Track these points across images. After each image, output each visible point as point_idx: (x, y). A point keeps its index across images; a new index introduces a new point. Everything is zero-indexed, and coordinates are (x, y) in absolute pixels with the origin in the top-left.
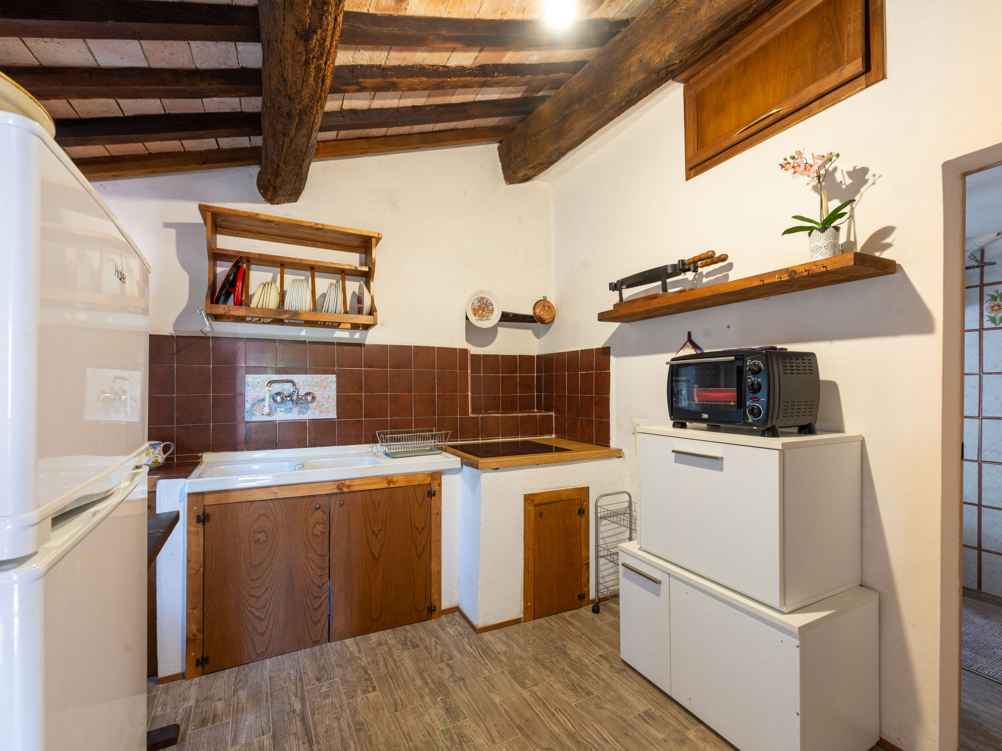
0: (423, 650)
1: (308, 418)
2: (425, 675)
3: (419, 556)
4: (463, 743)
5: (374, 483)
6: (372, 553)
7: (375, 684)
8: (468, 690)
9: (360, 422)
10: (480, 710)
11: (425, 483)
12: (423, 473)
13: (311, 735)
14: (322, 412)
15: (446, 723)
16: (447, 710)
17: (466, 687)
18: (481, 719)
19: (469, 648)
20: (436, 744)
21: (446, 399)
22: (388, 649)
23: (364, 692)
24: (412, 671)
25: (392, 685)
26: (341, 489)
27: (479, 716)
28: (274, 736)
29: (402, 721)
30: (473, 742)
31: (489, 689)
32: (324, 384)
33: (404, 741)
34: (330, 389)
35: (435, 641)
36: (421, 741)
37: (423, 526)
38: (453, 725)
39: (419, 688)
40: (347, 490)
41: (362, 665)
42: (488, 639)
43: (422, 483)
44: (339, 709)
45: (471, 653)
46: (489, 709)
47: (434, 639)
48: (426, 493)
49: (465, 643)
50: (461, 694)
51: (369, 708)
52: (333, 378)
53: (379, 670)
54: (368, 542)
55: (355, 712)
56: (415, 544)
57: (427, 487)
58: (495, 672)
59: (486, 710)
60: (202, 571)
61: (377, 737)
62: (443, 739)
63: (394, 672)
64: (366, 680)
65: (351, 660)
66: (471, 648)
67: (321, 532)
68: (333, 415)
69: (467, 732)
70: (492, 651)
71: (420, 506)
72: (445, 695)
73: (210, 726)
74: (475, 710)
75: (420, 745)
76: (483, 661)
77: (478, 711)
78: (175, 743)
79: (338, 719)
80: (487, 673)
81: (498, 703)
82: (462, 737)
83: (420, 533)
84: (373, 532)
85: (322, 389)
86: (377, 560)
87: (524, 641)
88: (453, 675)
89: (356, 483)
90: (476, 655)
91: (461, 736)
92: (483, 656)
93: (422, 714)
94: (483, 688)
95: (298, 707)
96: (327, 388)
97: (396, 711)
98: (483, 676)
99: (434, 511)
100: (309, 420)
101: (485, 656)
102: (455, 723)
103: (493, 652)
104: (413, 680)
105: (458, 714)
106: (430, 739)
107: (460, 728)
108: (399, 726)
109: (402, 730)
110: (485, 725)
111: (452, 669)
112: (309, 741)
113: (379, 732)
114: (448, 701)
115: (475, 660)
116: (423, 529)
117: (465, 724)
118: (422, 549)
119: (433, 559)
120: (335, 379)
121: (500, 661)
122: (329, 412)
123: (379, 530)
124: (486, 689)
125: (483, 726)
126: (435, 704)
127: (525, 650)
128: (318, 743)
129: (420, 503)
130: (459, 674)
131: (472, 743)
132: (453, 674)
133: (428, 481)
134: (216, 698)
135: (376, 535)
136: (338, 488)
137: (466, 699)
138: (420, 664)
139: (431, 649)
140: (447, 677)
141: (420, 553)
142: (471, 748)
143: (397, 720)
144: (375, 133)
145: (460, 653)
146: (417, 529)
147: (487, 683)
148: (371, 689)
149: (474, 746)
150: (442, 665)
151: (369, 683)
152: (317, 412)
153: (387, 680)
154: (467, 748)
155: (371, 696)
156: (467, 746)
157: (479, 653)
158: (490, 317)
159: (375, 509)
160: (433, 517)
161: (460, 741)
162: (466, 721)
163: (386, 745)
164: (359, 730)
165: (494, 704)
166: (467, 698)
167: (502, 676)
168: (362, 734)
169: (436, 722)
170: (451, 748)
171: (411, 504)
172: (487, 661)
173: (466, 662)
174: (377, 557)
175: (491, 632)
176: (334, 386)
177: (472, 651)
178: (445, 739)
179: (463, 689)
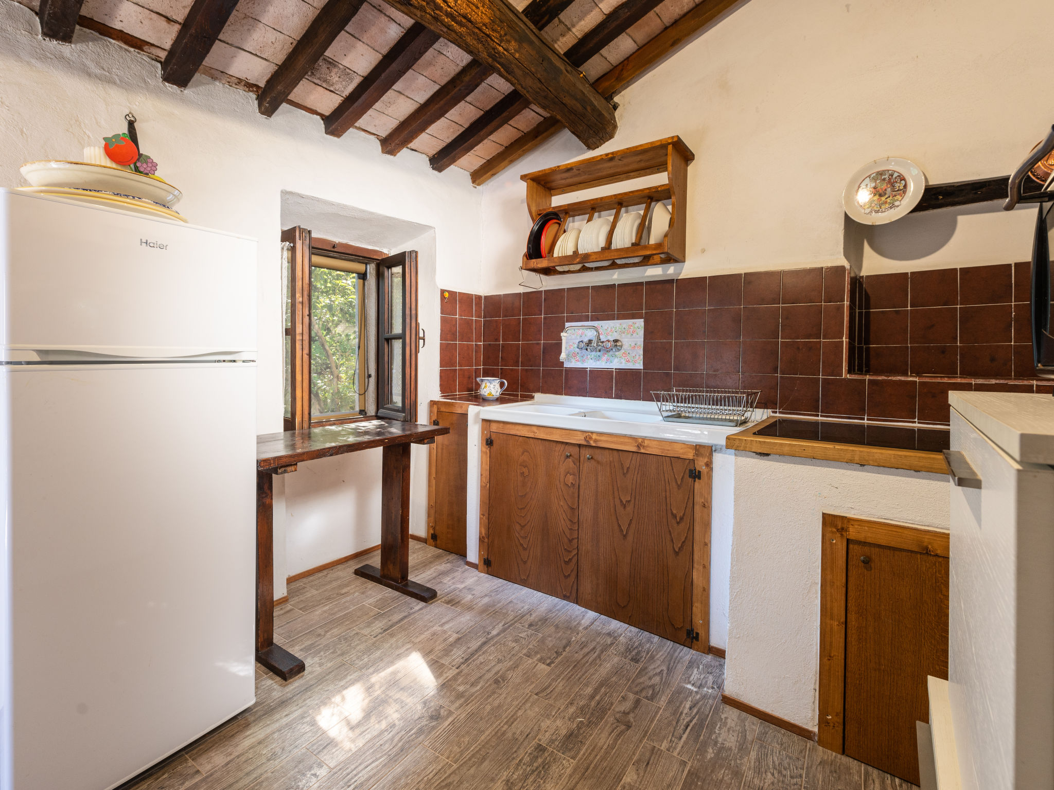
0: (637, 669)
1: (614, 367)
2: (603, 690)
3: (677, 553)
4: (536, 773)
5: (622, 443)
6: (619, 526)
7: (557, 661)
8: (616, 740)
9: (668, 375)
10: (596, 767)
11: (685, 457)
12: (683, 443)
13: (473, 657)
14: (628, 361)
15: (552, 743)
16: (571, 735)
17: (619, 735)
18: (583, 774)
19: (688, 706)
20: (519, 748)
21: (798, 348)
22: (609, 643)
23: (542, 660)
24: (597, 678)
25: (566, 673)
26: (588, 441)
27: (586, 770)
28: (459, 639)
29: (528, 705)
30: (544, 782)
31: (638, 762)
32: (631, 330)
33: (505, 720)
34: (637, 336)
35: (662, 670)
36: (514, 733)
37: (682, 514)
38: (555, 751)
39: (580, 695)
40: (594, 445)
41: (572, 638)
42: (726, 718)
43: (682, 456)
44: (509, 656)
45: (682, 713)
46: (606, 776)
47: (664, 668)
48: (687, 472)
49: (690, 699)
50: (604, 735)
51: (525, 673)
52: (640, 323)
53: (576, 653)
54: (616, 511)
55: (515, 668)
56: (670, 534)
57: (689, 463)
58: (675, 754)
59: (601, 774)
60: (488, 486)
61: (498, 697)
62: (529, 751)
63: (585, 664)
64: (556, 652)
65: (571, 629)
66: (690, 708)
67: (572, 483)
68: (639, 365)
69: (554, 769)
70: (712, 732)
71: (679, 487)
72: (590, 723)
73: (449, 606)
74: (592, 762)
75: (509, 735)
76: (682, 732)
77: (592, 765)
78: (426, 602)
79: (499, 661)
80: (664, 746)
81: (623, 781)
82: (543, 768)
83: (678, 523)
84: (621, 501)
85: (629, 336)
86: (625, 536)
87: (777, 763)
88: (626, 714)
89: (603, 438)
90: (683, 719)
91: (546, 766)
92: (689, 728)
93: (548, 716)
94: (634, 754)
95: (494, 632)
96: (634, 335)
97: (536, 694)
98: (656, 744)
99: (698, 499)
100: (616, 369)
101: (691, 730)
102: (559, 751)
103: (711, 734)
104: (587, 685)
105: (573, 748)
106: (522, 740)
107: (554, 759)
108: (521, 706)
109: (517, 711)
110: (577, 783)
111: (635, 707)
112: (466, 660)
113: (503, 696)
114: (584, 729)
115: (674, 723)
116: (681, 519)
117: (564, 762)
118: (680, 545)
119: (695, 565)
120: (643, 324)
121: (702, 751)
122: (635, 362)
123: (629, 502)
124: (635, 758)
125: (574, 782)
126: (569, 719)
127: (758, 771)
128: (468, 666)
129: (679, 483)
130: (634, 718)
131: (542, 782)
132: (628, 713)
133: (690, 455)
134: (473, 593)
135: (625, 507)
136: (585, 439)
137: (599, 744)
138: (614, 678)
139: (646, 673)
140: (617, 710)
141: (677, 550)
142: (535, 784)
143: (526, 701)
144: (677, 10)
145: (670, 702)
146: (674, 516)
147: (648, 755)
148: (548, 661)
149: (539, 786)
150: (631, 696)
151: (555, 655)
152: (623, 361)
153: (569, 666)
154: (531, 780)
155: (542, 666)
156: (534, 778)
157: (691, 721)
158: (897, 203)
159: (624, 474)
160: (697, 508)
161: (537, 768)
162: (568, 761)
163: (492, 709)
164: (496, 682)
165: (619, 778)
166: (604, 745)
167: (676, 766)
168: (494, 686)
169: (547, 733)
170: (522, 764)
171: (667, 480)
172: (685, 736)
173: (661, 715)
174: (624, 533)
175: (744, 714)
176: (641, 333)
177: (685, 711)
178: (530, 754)
179: (614, 735)
